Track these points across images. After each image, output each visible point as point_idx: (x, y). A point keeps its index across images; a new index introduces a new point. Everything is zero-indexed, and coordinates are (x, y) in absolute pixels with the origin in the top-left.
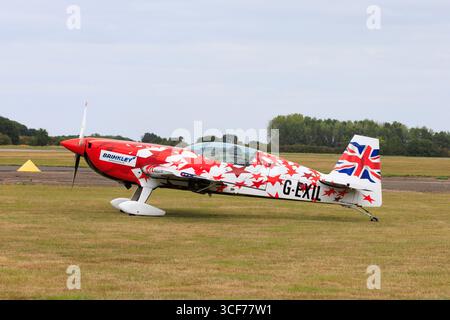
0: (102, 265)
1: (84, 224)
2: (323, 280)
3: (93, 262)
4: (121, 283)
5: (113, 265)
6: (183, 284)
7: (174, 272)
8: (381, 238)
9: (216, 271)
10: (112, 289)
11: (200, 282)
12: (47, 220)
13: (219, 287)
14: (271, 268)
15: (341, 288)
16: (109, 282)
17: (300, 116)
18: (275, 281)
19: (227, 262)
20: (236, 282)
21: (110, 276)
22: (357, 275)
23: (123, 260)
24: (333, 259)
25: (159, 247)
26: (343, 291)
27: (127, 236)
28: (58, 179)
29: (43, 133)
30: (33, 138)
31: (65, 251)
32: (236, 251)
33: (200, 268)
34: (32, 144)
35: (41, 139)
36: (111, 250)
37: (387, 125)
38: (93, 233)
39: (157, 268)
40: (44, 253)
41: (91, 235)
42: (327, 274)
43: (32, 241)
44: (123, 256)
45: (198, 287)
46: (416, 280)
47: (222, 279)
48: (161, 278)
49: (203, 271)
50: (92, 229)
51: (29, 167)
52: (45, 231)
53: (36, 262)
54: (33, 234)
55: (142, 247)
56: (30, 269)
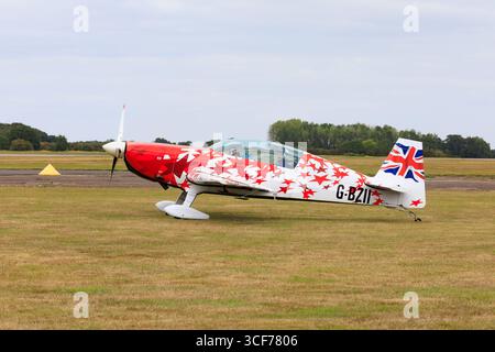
0: (117, 259)
1: (101, 222)
2: (320, 271)
3: (110, 257)
4: (135, 276)
5: (127, 260)
6: (191, 277)
7: (183, 265)
8: (373, 232)
9: (222, 265)
10: (127, 282)
11: (207, 274)
12: (67, 219)
13: (225, 278)
14: (273, 261)
15: (338, 278)
16: (123, 275)
17: (299, 121)
18: (276, 273)
19: (232, 256)
20: (240, 274)
21: (125, 270)
22: (351, 267)
23: (137, 255)
24: (330, 252)
25: (169, 243)
26: (339, 281)
27: (140, 233)
28: (77, 181)
29: (62, 139)
30: (53, 144)
31: (82, 247)
32: (240, 246)
33: (207, 261)
34: (52, 149)
35: (60, 144)
36: (125, 247)
37: (378, 128)
38: (109, 230)
39: (168, 262)
40: (65, 249)
41: (107, 233)
42: (323, 266)
43: (52, 239)
44: (137, 251)
45: (205, 280)
46: (406, 271)
47: (228, 271)
48: (172, 271)
49: (210, 264)
50: (108, 227)
51: (49, 170)
52: (64, 230)
53: (56, 258)
54: (54, 233)
55: (154, 243)
56: (52, 265)
